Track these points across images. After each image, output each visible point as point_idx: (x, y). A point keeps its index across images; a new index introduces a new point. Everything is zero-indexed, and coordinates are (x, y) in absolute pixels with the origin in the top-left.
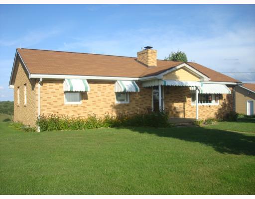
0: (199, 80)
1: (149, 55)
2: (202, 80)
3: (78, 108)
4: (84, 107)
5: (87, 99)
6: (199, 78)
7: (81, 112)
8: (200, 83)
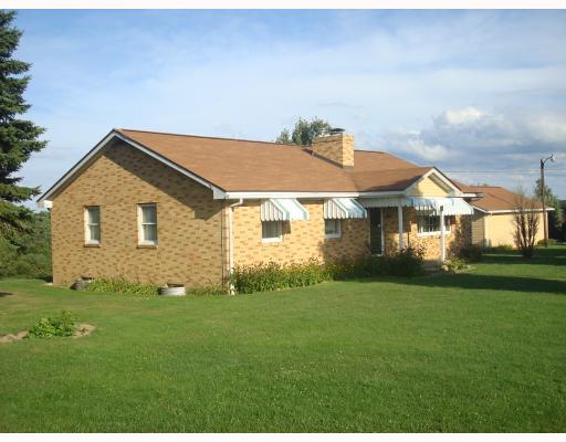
0: (446, 194)
1: (344, 145)
2: (451, 194)
3: (279, 248)
4: (286, 246)
5: (289, 232)
6: (446, 191)
7: (283, 255)
8: (449, 201)
